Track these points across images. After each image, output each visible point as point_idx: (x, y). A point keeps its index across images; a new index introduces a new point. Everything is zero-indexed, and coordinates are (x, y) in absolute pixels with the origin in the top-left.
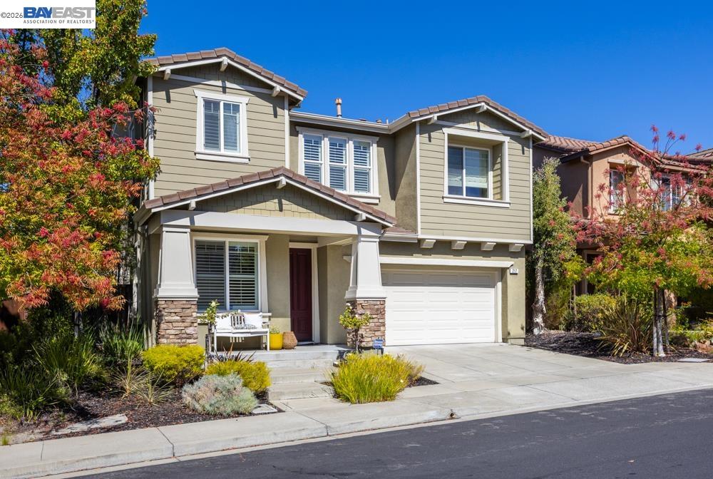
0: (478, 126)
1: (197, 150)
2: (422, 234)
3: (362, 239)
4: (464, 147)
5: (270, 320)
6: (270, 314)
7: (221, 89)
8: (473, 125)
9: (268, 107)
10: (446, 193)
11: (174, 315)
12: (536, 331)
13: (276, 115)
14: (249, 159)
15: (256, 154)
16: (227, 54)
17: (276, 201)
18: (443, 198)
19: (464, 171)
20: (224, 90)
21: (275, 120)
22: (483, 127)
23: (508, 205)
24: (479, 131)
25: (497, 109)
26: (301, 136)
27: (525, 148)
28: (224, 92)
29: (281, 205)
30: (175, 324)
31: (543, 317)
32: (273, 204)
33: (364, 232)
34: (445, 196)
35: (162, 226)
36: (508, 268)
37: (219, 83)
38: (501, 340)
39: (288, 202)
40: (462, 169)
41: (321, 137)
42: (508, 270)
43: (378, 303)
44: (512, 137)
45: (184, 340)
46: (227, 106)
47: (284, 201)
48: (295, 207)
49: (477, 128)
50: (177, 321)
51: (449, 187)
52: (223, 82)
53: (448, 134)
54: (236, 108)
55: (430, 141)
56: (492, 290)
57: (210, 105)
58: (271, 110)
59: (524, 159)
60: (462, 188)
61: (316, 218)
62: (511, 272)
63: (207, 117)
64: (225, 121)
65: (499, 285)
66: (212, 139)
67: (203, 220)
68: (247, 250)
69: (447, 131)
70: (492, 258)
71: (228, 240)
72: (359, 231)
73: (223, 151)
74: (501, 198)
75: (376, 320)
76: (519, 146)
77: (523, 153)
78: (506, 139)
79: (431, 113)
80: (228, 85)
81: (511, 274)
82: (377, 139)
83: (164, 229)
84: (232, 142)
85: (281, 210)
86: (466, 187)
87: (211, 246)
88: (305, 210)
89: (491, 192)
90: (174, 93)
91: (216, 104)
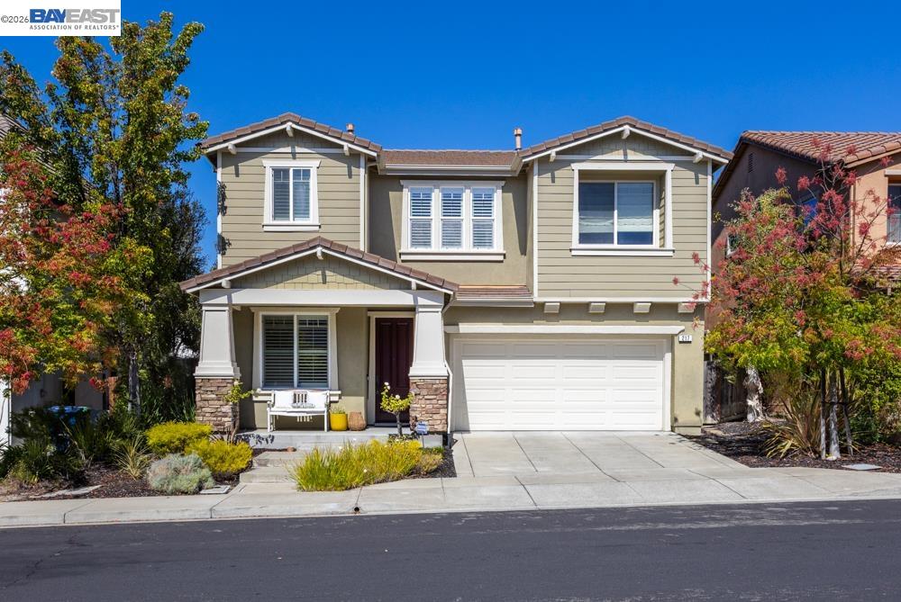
0: (625, 155)
1: (265, 223)
2: (539, 296)
3: (420, 310)
4: (616, 182)
5: (340, 398)
6: (339, 392)
7: (290, 156)
8: (618, 155)
9: (342, 168)
10: (575, 243)
11: (209, 393)
12: (750, 417)
13: (350, 176)
14: (320, 226)
15: (327, 220)
16: (291, 118)
17: (320, 272)
18: (571, 250)
19: (616, 212)
20: (294, 155)
21: (349, 181)
22: (632, 155)
23: (671, 254)
24: (626, 161)
25: (648, 131)
26: (405, 190)
27: (700, 176)
28: (294, 158)
29: (324, 276)
30: (210, 402)
31: (759, 399)
32: (316, 276)
33: (421, 301)
34: (573, 247)
35: (201, 306)
36: (676, 335)
37: (289, 150)
38: (670, 429)
39: (332, 274)
40: (614, 210)
41: (431, 189)
42: (676, 338)
43: (437, 382)
44: (677, 163)
45: (219, 418)
46: (297, 172)
47: (328, 273)
48: (340, 278)
49: (623, 158)
50: (213, 400)
51: (580, 234)
52: (293, 147)
53: (579, 171)
54: (307, 173)
55: (553, 181)
56: (659, 364)
57: (280, 173)
58: (345, 170)
59: (698, 190)
60: (612, 234)
61: (364, 288)
62: (681, 340)
63: (276, 186)
64: (294, 189)
65: (668, 356)
66: (280, 209)
67: (243, 297)
68: (316, 324)
69: (577, 167)
70: (651, 322)
71: (296, 314)
72: (416, 300)
73: (291, 222)
74: (663, 246)
75: (435, 401)
76: (692, 174)
77: (697, 182)
78: (669, 167)
79: (548, 149)
80: (298, 150)
81: (680, 342)
82: (503, 183)
83: (204, 308)
84: (303, 211)
85: (325, 282)
86: (619, 233)
87: (279, 320)
88: (351, 281)
89: (656, 236)
90: (243, 167)
91: (286, 171)
